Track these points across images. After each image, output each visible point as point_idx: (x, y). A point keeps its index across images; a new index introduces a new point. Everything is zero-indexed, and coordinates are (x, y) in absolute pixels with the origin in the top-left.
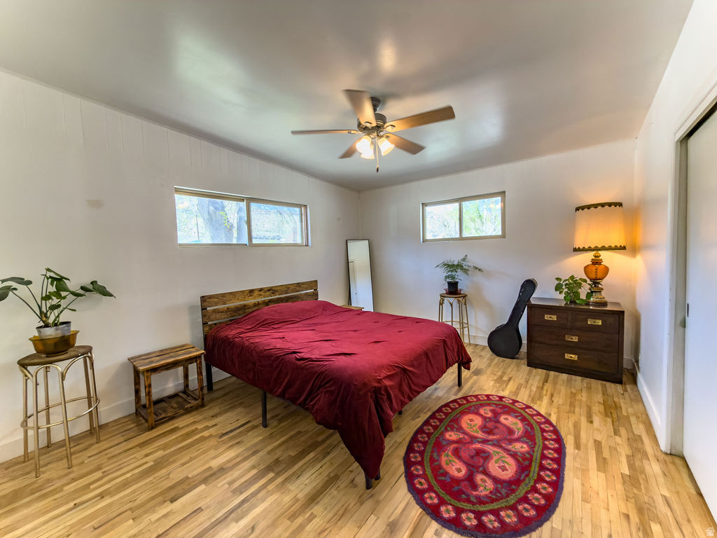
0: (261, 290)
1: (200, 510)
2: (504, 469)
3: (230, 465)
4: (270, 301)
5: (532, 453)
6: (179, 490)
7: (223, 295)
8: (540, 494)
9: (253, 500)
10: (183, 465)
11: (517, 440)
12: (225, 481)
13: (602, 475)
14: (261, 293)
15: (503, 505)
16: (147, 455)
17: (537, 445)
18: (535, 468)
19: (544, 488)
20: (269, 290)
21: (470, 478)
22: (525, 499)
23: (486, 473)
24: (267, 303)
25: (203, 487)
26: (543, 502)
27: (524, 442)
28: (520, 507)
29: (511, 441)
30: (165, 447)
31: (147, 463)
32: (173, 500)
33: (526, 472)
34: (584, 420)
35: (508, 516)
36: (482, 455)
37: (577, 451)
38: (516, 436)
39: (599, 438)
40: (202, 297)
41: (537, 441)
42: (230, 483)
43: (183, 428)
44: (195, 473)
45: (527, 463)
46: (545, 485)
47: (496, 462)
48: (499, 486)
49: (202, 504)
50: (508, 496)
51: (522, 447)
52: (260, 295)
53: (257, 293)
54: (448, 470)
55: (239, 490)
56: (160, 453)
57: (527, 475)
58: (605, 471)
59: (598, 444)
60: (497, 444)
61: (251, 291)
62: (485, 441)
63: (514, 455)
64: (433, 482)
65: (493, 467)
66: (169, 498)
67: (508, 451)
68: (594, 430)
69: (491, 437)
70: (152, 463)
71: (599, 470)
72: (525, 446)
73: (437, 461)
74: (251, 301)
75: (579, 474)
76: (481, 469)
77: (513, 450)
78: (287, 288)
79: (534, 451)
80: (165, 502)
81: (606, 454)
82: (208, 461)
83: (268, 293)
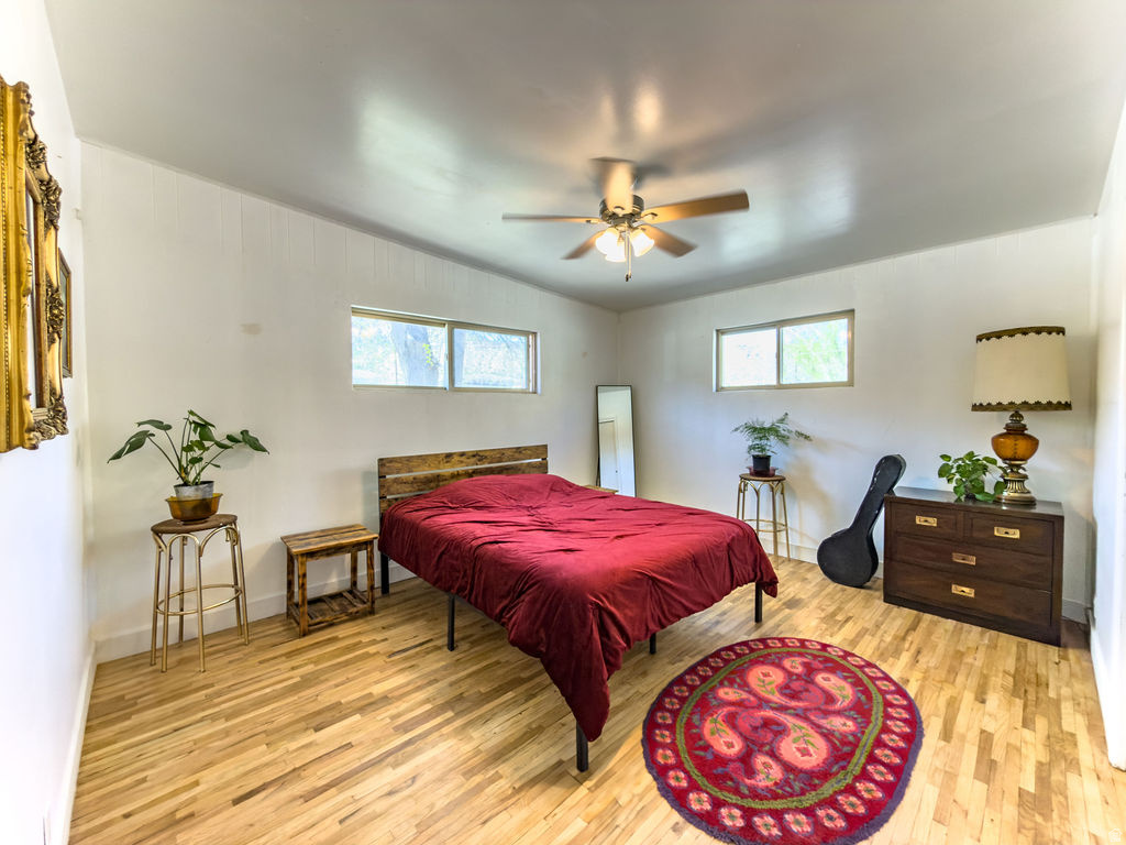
0: (462, 454)
1: (349, 746)
2: (805, 753)
3: (396, 693)
4: (475, 472)
5: (859, 735)
6: (327, 716)
7: (409, 459)
8: (860, 798)
9: (420, 744)
10: (337, 686)
11: (839, 713)
12: (389, 713)
13: (981, 787)
14: (463, 459)
15: (793, 805)
16: (293, 669)
17: (871, 726)
18: (860, 758)
19: (869, 791)
20: (474, 456)
21: (745, 759)
22: (831, 802)
23: (773, 754)
24: (470, 474)
25: (357, 717)
26: (862, 810)
27: (848, 717)
28: (820, 813)
29: (826, 713)
30: (316, 662)
31: (292, 678)
32: (317, 729)
33: (843, 763)
34: (968, 697)
35: (798, 822)
36: (775, 728)
37: (943, 743)
38: (838, 706)
39: (990, 729)
40: (381, 460)
41: (873, 719)
42: (393, 718)
43: (343, 638)
44: (350, 698)
45: (846, 749)
46: (872, 786)
47: (794, 741)
48: (791, 777)
49: (353, 739)
50: (803, 793)
51: (845, 724)
52: (462, 462)
53: (456, 458)
54: (712, 742)
55: (405, 728)
56: (311, 668)
57: (844, 768)
58: (987, 781)
59: (986, 740)
60: (802, 716)
61: (449, 456)
62: (783, 709)
63: (827, 735)
64: (685, 756)
65: (789, 749)
66: (314, 725)
67: (817, 727)
68: (984, 714)
69: (793, 703)
70: (298, 679)
71: (976, 777)
72: (850, 723)
73: (696, 727)
74: (447, 470)
75: (939, 778)
76: (767, 748)
77: (829, 727)
78: (501, 454)
79: (863, 733)
80: (307, 729)
81: (998, 753)
82: (370, 685)
83: (473, 460)
